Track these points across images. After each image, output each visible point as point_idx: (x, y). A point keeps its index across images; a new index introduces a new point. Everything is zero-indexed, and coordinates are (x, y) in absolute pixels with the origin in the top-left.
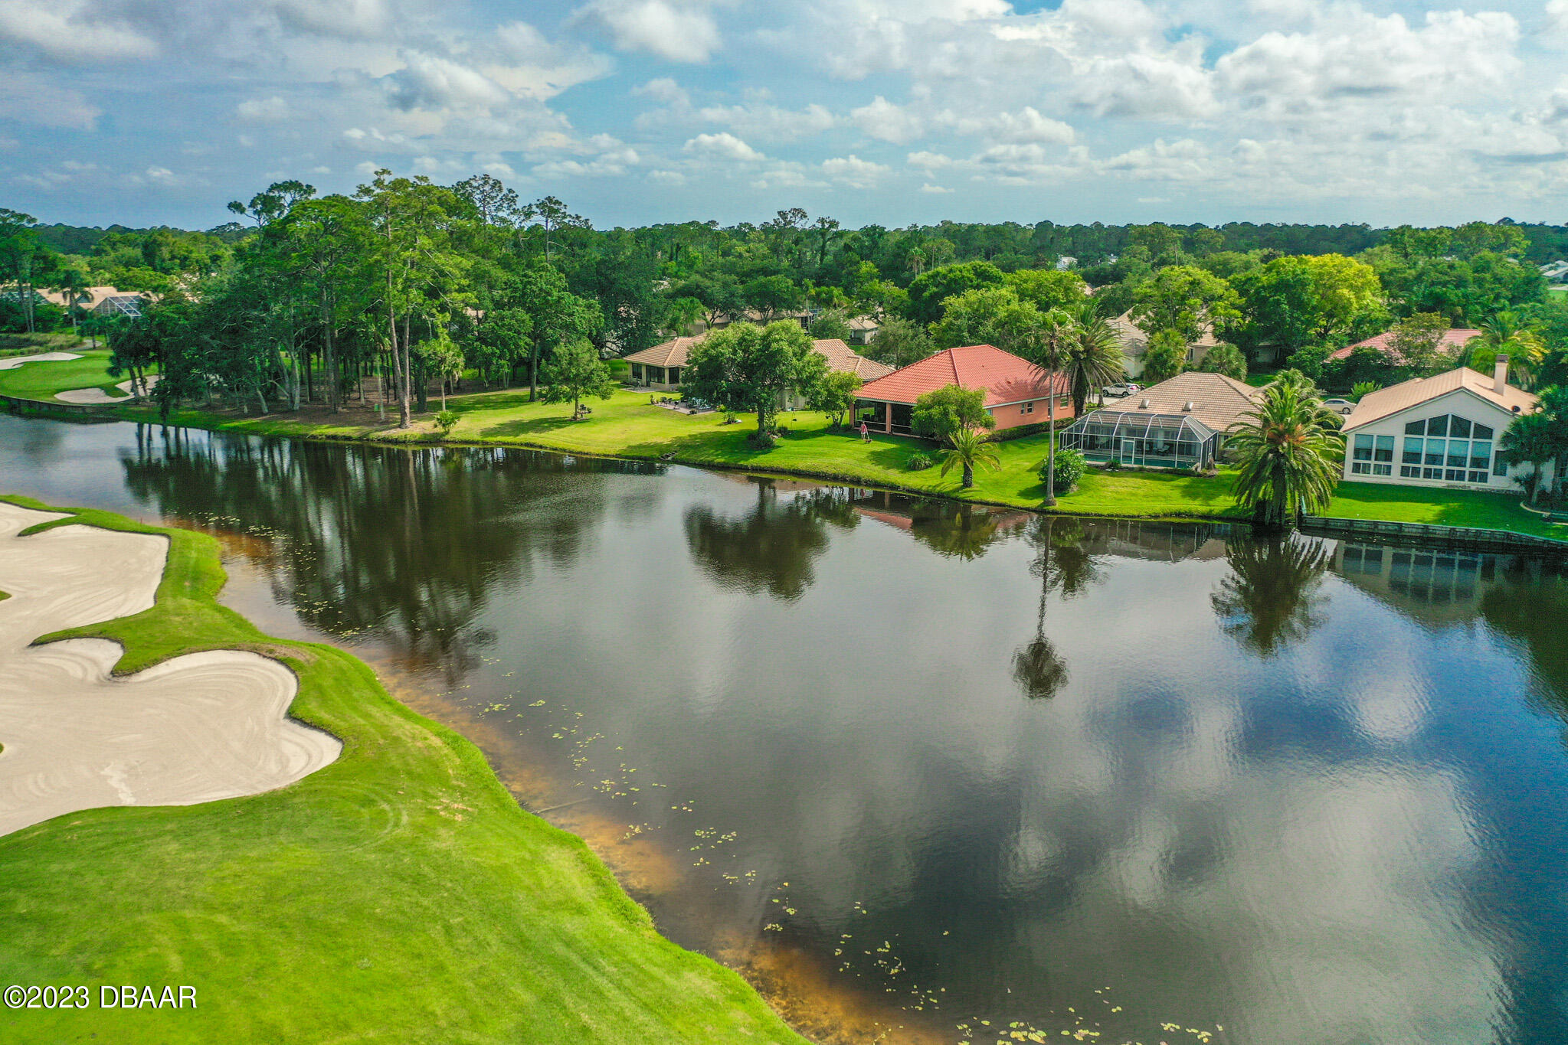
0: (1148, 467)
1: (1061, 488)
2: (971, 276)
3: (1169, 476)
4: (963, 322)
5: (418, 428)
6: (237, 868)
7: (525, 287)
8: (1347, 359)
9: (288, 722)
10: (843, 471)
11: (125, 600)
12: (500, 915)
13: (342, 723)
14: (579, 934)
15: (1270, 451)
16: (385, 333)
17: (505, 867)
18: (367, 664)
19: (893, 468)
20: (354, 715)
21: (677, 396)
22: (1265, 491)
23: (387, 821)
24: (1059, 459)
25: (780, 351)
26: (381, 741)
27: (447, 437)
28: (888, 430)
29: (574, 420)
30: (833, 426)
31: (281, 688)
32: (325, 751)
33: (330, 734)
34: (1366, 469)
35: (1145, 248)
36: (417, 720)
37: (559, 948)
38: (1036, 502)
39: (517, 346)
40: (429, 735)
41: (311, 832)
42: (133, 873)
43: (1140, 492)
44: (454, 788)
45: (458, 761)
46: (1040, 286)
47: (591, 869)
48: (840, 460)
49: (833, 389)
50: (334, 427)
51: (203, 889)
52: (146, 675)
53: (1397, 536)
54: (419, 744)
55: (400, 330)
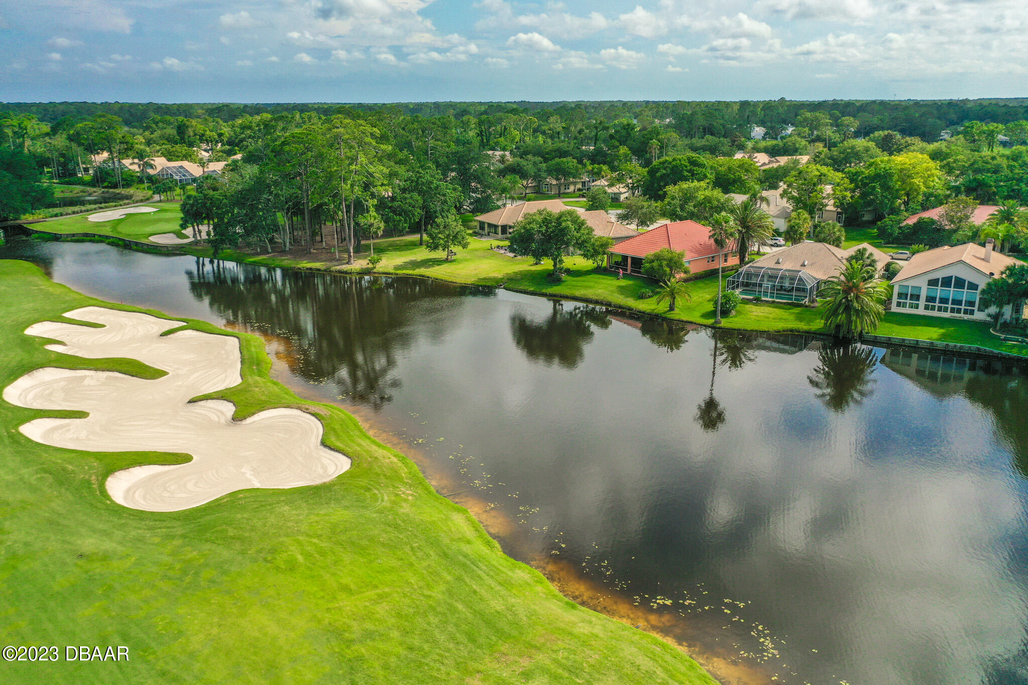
0: (778, 300)
1: (725, 313)
2: (687, 164)
3: (789, 307)
4: (677, 202)
5: (359, 264)
6: (317, 519)
7: (418, 179)
8: (914, 224)
9: (322, 447)
10: (601, 298)
11: (226, 377)
12: (434, 543)
13: (349, 450)
14: (469, 552)
15: (844, 298)
16: (339, 209)
17: (434, 522)
18: (352, 416)
19: (630, 297)
20: (354, 445)
21: (507, 243)
22: (841, 318)
23: (378, 499)
24: (725, 296)
25: (567, 227)
26: (369, 459)
27: (375, 270)
28: (629, 272)
29: (446, 261)
30: (597, 268)
31: (315, 430)
32: (343, 464)
33: (344, 454)
34: (904, 305)
35: (807, 129)
36: (383, 448)
37: (461, 558)
38: (710, 321)
39: (414, 215)
40: (391, 456)
41: (345, 503)
42: (272, 519)
43: (771, 316)
44: (407, 484)
45: (406, 470)
46: (729, 169)
47: (472, 523)
48: (600, 291)
49: (597, 248)
50: (310, 262)
51: (304, 527)
52: (249, 420)
53: (914, 348)
54: (387, 461)
55: (348, 207)
